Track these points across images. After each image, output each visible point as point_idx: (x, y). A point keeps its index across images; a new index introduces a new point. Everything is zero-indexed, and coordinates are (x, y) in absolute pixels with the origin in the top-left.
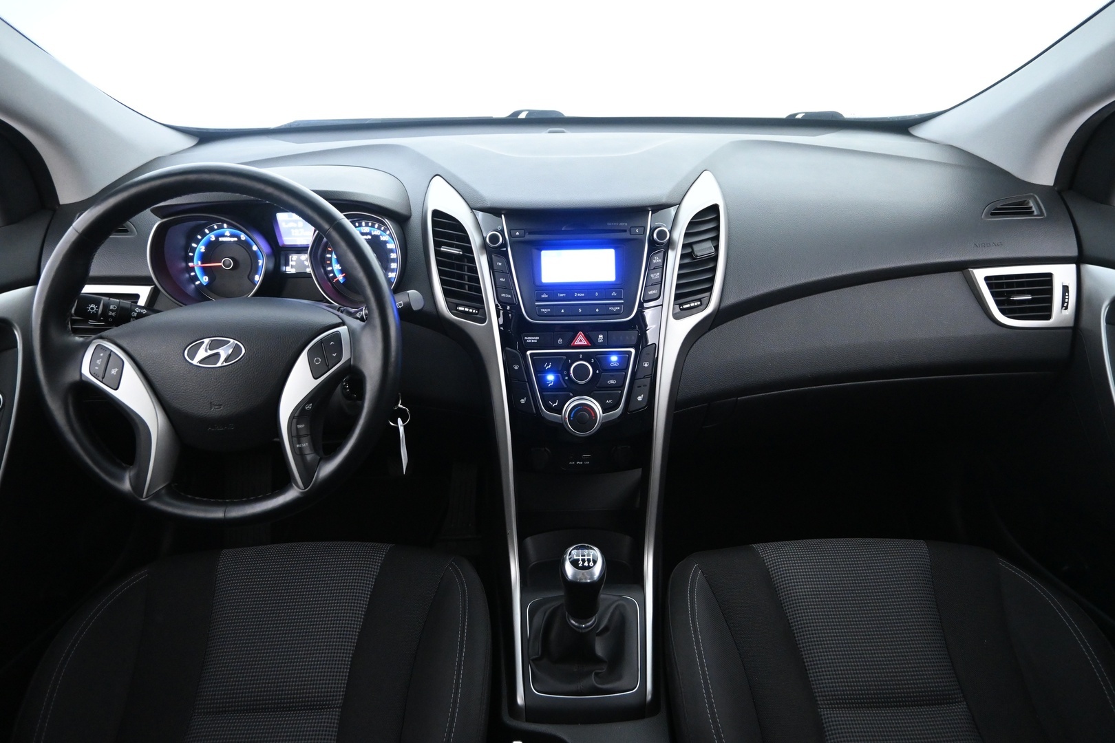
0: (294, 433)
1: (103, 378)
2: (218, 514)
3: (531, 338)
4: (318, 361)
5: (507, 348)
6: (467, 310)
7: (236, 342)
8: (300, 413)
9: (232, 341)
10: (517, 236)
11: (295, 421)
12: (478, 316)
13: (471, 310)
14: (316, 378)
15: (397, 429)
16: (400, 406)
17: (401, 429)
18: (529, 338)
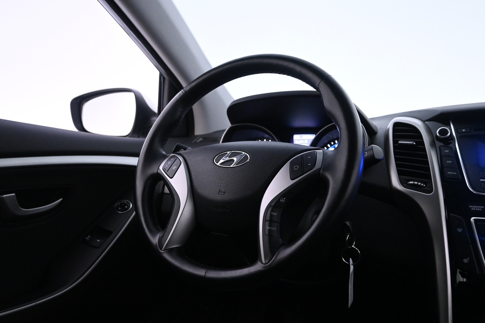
0: (268, 218)
1: (167, 171)
2: (201, 272)
3: (475, 207)
4: (297, 167)
5: (451, 214)
6: (416, 183)
7: (246, 154)
8: (275, 204)
9: (243, 153)
10: (464, 132)
11: (270, 208)
12: (426, 188)
13: (419, 184)
14: (292, 179)
15: (349, 266)
16: (353, 246)
17: (352, 268)
18: (473, 207)
